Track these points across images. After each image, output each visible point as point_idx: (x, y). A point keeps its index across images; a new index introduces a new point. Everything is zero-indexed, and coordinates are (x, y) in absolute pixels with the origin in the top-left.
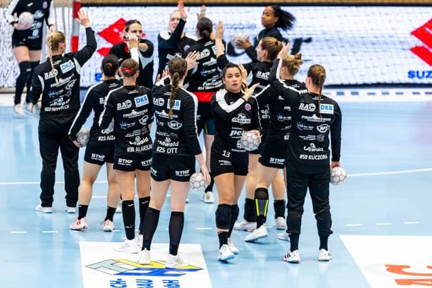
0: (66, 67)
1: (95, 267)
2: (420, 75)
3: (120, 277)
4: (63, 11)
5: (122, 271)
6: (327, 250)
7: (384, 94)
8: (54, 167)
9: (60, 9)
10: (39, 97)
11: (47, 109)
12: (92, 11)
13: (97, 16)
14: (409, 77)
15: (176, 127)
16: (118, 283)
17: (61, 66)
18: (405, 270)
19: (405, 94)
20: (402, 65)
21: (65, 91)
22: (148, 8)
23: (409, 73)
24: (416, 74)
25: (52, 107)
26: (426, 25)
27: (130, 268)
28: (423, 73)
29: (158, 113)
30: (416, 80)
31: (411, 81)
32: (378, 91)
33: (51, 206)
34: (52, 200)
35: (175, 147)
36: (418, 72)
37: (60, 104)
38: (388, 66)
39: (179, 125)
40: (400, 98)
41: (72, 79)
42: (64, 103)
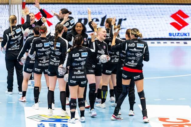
0: (18, 31)
1: (31, 118)
2: (174, 35)
3: (42, 122)
4: (18, 6)
5: (43, 120)
6: (133, 110)
7: (158, 43)
8: (13, 74)
9: (17, 5)
10: (6, 44)
11: (9, 49)
12: (31, 6)
13: (33, 9)
14: (169, 36)
15: (58, 54)
16: (41, 125)
17: (16, 30)
18: (167, 120)
19: (168, 43)
20: (167, 30)
21: (18, 41)
22: (55, 5)
23: (169, 34)
24: (172, 34)
25: (12, 48)
26: (177, 13)
27: (46, 119)
28: (176, 34)
29: (51, 48)
30: (172, 37)
31: (170, 37)
32: (156, 42)
33: (12, 91)
34: (12, 89)
35: (58, 63)
36: (173, 34)
37: (16, 47)
38: (160, 31)
39: (60, 53)
40: (165, 45)
41: (20, 36)
42: (17, 47)
